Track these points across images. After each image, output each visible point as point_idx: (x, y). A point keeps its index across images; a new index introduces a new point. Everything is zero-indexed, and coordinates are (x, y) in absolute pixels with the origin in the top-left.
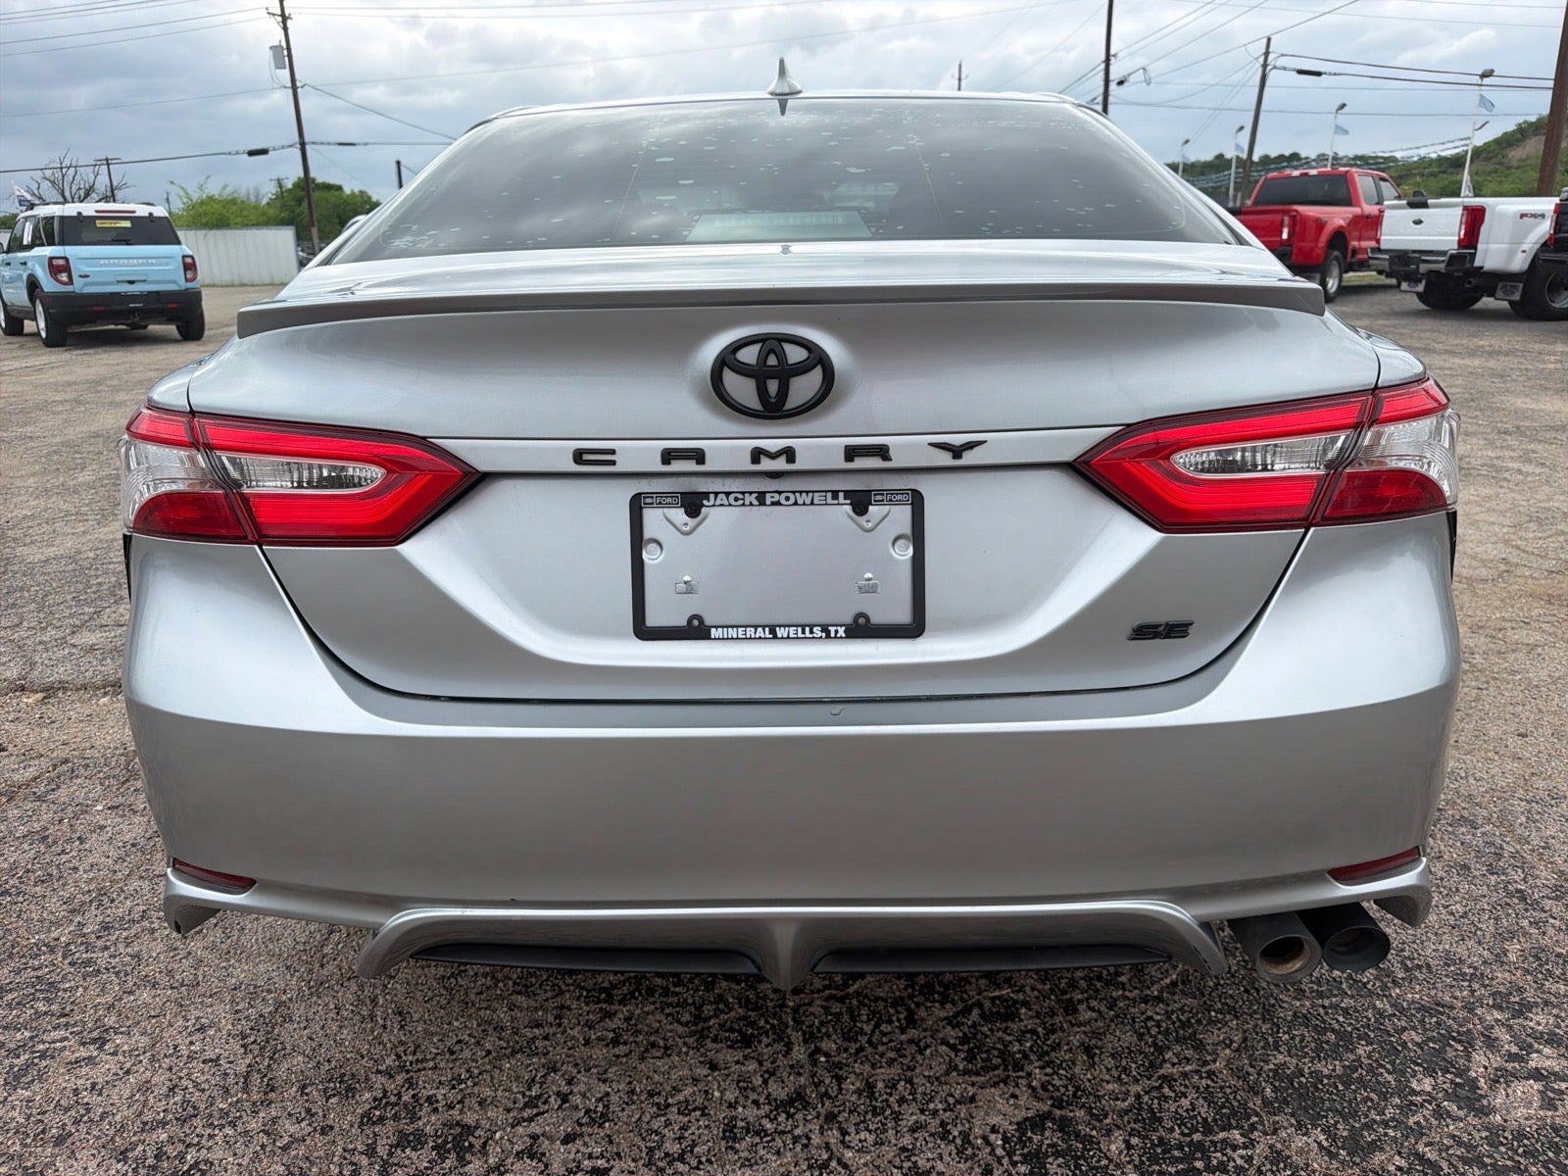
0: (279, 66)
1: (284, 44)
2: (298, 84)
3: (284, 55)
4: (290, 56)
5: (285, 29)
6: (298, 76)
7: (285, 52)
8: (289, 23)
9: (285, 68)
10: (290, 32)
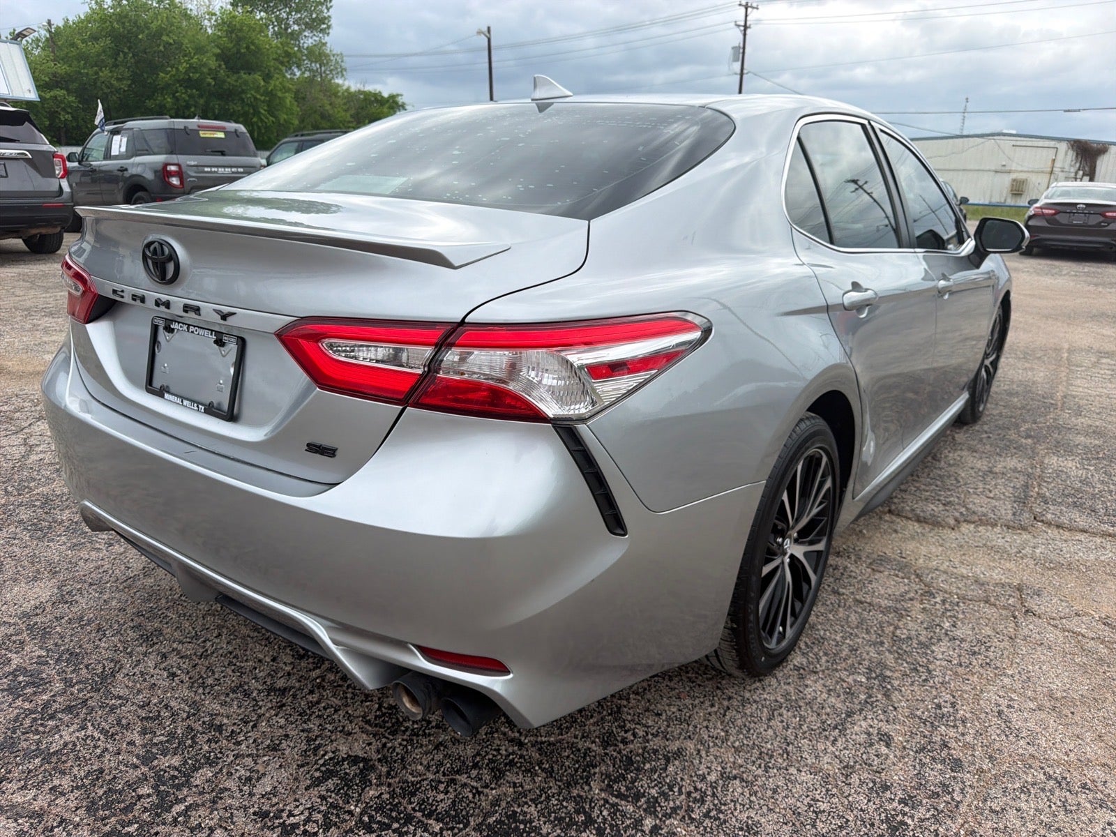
0: (736, 60)
1: (742, 45)
2: (745, 71)
3: (740, 53)
4: (744, 53)
5: (745, 35)
6: (745, 66)
7: (741, 51)
8: (748, 31)
9: (738, 60)
10: (747, 37)
